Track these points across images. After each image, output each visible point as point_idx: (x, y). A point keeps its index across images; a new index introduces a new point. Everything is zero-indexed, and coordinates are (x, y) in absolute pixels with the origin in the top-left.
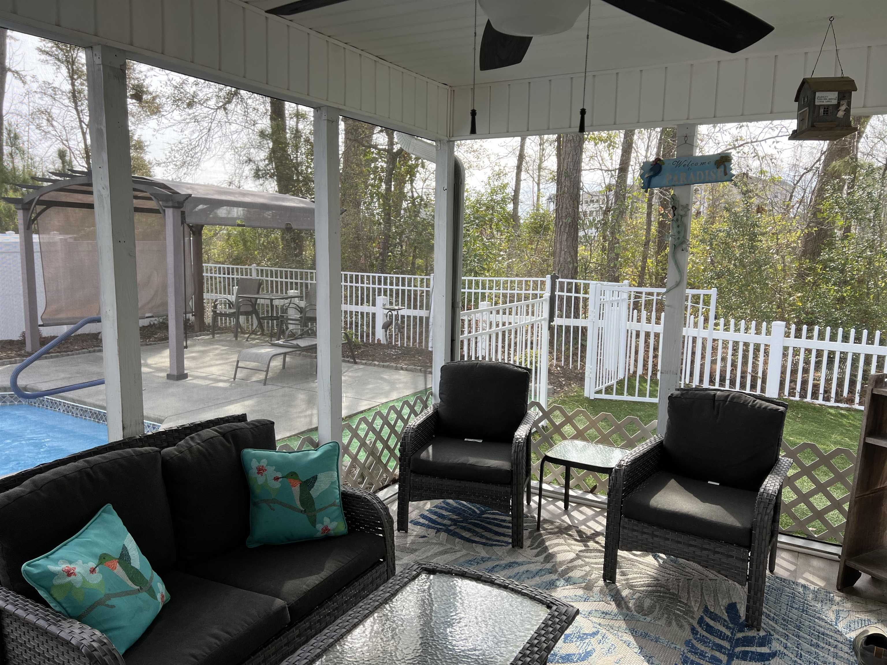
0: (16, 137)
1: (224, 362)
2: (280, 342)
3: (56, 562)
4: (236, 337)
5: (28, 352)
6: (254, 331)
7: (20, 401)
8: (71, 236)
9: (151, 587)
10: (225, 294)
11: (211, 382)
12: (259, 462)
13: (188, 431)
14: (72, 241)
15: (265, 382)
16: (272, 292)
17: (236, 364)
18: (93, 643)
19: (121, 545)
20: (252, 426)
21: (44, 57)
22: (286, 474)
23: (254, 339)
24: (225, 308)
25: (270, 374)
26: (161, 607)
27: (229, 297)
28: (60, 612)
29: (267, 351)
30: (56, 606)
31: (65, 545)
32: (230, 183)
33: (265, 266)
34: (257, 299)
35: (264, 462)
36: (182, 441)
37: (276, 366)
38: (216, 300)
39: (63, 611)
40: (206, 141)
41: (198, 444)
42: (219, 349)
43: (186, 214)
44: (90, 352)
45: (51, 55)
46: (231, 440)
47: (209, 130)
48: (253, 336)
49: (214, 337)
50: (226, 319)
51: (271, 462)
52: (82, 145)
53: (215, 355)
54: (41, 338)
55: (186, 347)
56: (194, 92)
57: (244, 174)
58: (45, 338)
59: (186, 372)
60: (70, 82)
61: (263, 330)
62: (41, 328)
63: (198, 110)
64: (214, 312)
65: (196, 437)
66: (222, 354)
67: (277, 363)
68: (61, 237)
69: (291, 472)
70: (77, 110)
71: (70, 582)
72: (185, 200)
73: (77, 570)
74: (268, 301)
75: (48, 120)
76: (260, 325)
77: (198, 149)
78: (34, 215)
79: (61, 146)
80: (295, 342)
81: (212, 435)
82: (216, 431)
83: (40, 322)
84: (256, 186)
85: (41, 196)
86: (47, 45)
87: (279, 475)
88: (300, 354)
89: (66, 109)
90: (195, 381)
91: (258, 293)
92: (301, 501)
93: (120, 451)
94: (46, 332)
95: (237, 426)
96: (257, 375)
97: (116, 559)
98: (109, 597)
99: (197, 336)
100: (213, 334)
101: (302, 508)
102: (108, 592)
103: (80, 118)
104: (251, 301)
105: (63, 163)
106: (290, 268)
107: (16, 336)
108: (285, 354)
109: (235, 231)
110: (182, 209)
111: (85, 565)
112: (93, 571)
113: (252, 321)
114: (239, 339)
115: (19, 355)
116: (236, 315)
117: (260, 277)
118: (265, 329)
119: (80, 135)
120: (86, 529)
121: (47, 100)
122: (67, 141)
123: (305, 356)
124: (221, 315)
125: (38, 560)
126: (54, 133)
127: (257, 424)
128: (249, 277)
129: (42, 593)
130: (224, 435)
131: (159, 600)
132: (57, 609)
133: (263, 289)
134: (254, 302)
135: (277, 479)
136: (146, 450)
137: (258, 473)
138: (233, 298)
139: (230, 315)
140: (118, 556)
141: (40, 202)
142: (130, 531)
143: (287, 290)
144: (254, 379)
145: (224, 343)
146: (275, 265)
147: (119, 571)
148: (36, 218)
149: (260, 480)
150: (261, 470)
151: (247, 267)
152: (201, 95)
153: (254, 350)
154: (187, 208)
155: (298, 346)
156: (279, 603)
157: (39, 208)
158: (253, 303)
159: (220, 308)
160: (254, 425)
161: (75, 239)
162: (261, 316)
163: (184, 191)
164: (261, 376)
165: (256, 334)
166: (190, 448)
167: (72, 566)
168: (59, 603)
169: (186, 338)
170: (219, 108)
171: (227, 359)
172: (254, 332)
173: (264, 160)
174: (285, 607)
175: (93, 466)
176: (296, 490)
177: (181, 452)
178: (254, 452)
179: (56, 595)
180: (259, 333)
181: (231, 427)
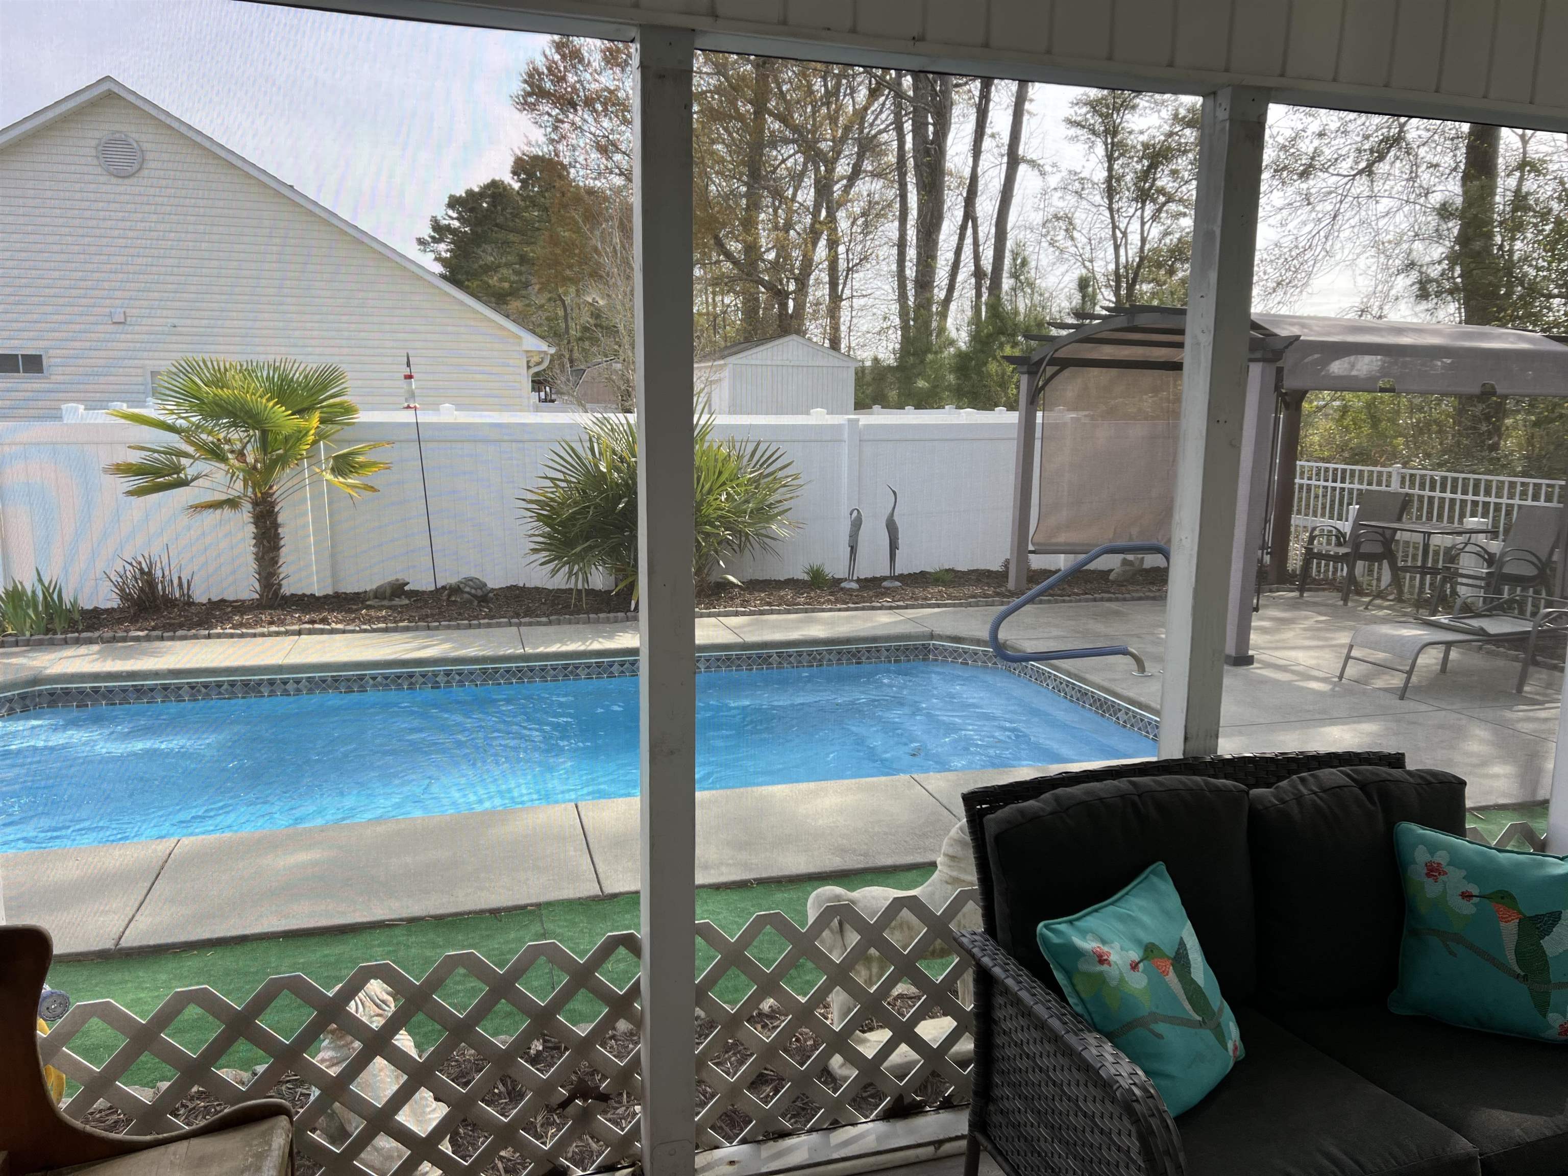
0: (1024, 263)
1: (1321, 643)
2: (1443, 619)
3: (1083, 933)
4: (1345, 600)
5: (1010, 591)
6: (1381, 592)
7: (995, 663)
8: (1087, 413)
9: (1219, 1025)
10: (1331, 518)
11: (1296, 678)
12: (1432, 854)
13: (1294, 766)
14: (1087, 421)
15: (1403, 693)
16: (1430, 518)
17: (1346, 651)
18: (1133, 1087)
19: (1178, 938)
20: (1420, 781)
21: (1074, 131)
22: (1488, 891)
23: (1381, 608)
24: (1329, 543)
25: (1414, 679)
26: (1231, 1064)
27: (1339, 524)
28: (1082, 1016)
29: (1412, 633)
30: (1076, 1005)
31: (1096, 911)
32: (1363, 311)
33: (1419, 467)
34: (1395, 530)
35: (1441, 858)
36: (1285, 782)
37: (1427, 666)
38: (1314, 529)
39: (1086, 1016)
40: (1326, 238)
41: (1315, 793)
42: (1313, 619)
43: (1285, 372)
44: (1095, 600)
45: (1083, 127)
46: (1376, 799)
47: (1335, 217)
48: (1378, 602)
49: (1301, 596)
50: (1327, 565)
51: (1457, 859)
52: (1112, 267)
53: (1305, 629)
54: (1029, 570)
55: (1256, 609)
56: (1316, 149)
57: (1393, 292)
58: (1034, 571)
59: (1251, 653)
60: (1106, 165)
61: (1400, 592)
62: (1031, 556)
63: (1319, 182)
64: (1309, 551)
65: (1311, 780)
66: (1319, 629)
67: (1430, 659)
68: (1073, 415)
69: (1500, 891)
70: (1110, 209)
71: (1101, 973)
72: (1286, 347)
73: (1113, 958)
74: (1419, 538)
75: (1067, 230)
76: (1397, 582)
77: (1308, 254)
78: (1041, 383)
79: (1084, 271)
80: (1475, 623)
81: (1342, 783)
82: (1348, 775)
83: (1031, 548)
84: (1416, 314)
85: (1056, 350)
86: (1079, 112)
87: (1475, 891)
88: (1480, 648)
89: (1094, 210)
90: (1266, 672)
91: (1399, 519)
92: (1517, 953)
93: (1183, 778)
94: (1037, 562)
95: (1390, 775)
96: (1387, 677)
97: (1169, 958)
98: (1155, 1017)
99: (1271, 591)
100: (1302, 590)
101: (1519, 971)
102: (1154, 1009)
103: (1113, 222)
104: (1383, 535)
105: (1084, 297)
106: (1474, 472)
107: (996, 566)
108: (1449, 645)
109: (1358, 401)
110: (1279, 364)
111: (1124, 953)
112: (1134, 966)
113: (1379, 573)
114: (1350, 604)
115: (997, 594)
116: (1349, 559)
117: (1407, 490)
118: (1406, 589)
119: (1111, 250)
120: (1127, 894)
121: (1072, 199)
122: (1091, 261)
123: (1489, 653)
124: (1320, 556)
125: (1060, 923)
126: (1073, 250)
127: (1429, 777)
128: (1383, 488)
129: (1059, 976)
130: (1363, 786)
131: (1231, 1053)
132: (1079, 1009)
133: (1409, 513)
134: (1388, 536)
135: (1467, 896)
136: (1225, 786)
137: (1428, 875)
138: (1346, 527)
139: (1336, 558)
140: (1172, 955)
141: (1053, 362)
142: (1191, 917)
143: (1462, 516)
144: (1379, 683)
145: (1322, 609)
146: (1440, 465)
147: (1172, 978)
148: (1043, 388)
149: (1432, 889)
150: (1433, 871)
151: (1379, 469)
152: (1328, 153)
153: (1387, 630)
154: (1288, 361)
155: (1482, 632)
156: (1463, 1145)
157: (1050, 370)
158: (1387, 540)
159: (1320, 545)
160: (1422, 777)
161: (1092, 418)
162: (1401, 564)
163: (1284, 332)
164: (1397, 681)
165: (1384, 598)
166: (1299, 798)
167: (1106, 949)
168: (1082, 1001)
169: (1258, 592)
170: (1361, 172)
171: (1326, 639)
172: (1380, 595)
173: (1440, 262)
174: (1475, 1159)
175: (1143, 794)
176: (1509, 930)
177: (1283, 802)
178: (1422, 831)
179: (1080, 988)
180: (1391, 597)
181: (1377, 775)
